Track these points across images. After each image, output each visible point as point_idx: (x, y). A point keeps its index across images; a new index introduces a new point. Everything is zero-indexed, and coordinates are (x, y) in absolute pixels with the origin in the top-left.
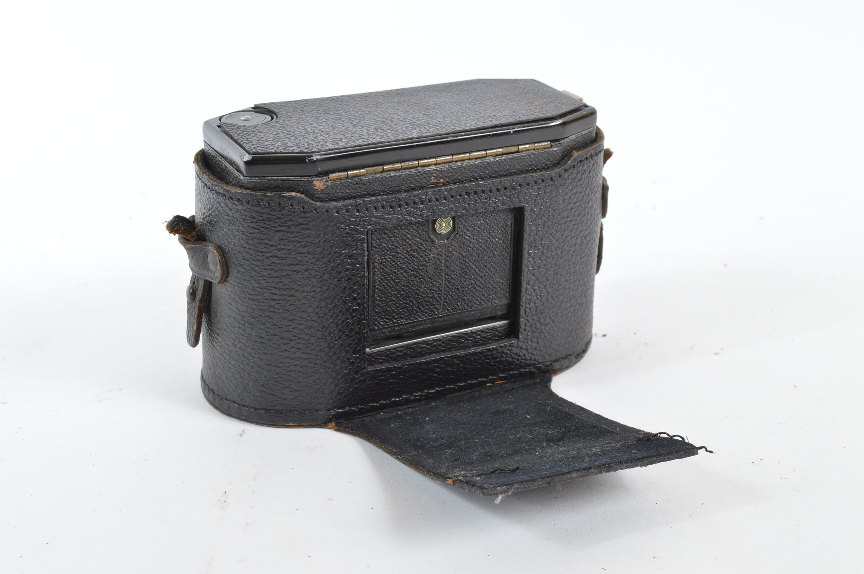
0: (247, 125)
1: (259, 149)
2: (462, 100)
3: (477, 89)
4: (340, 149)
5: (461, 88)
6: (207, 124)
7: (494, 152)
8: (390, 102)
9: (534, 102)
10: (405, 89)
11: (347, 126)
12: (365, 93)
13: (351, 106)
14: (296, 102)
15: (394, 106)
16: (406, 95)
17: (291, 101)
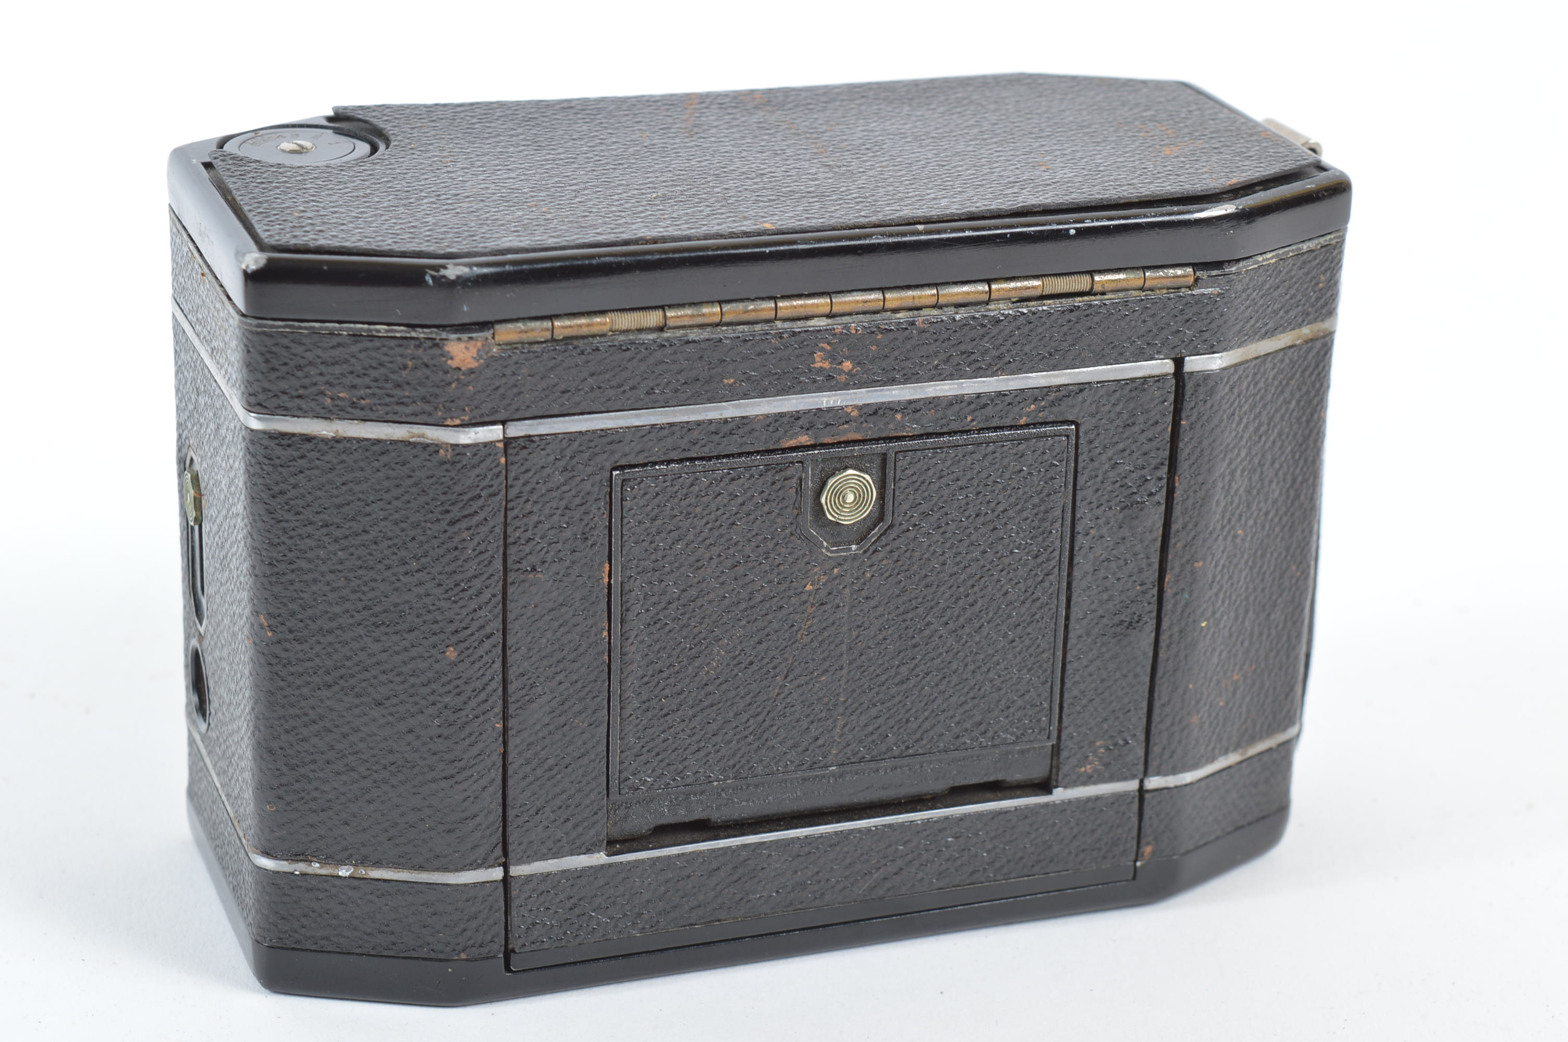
0: (287, 163)
1: (295, 236)
2: (952, 131)
3: (1007, 101)
4: (534, 250)
5: (959, 95)
6: (181, 155)
7: (1015, 289)
8: (735, 123)
9: (1164, 148)
10: (794, 89)
11: (582, 186)
12: (672, 95)
13: (617, 128)
14: (459, 109)
15: (743, 138)
16: (790, 106)
17: (445, 105)
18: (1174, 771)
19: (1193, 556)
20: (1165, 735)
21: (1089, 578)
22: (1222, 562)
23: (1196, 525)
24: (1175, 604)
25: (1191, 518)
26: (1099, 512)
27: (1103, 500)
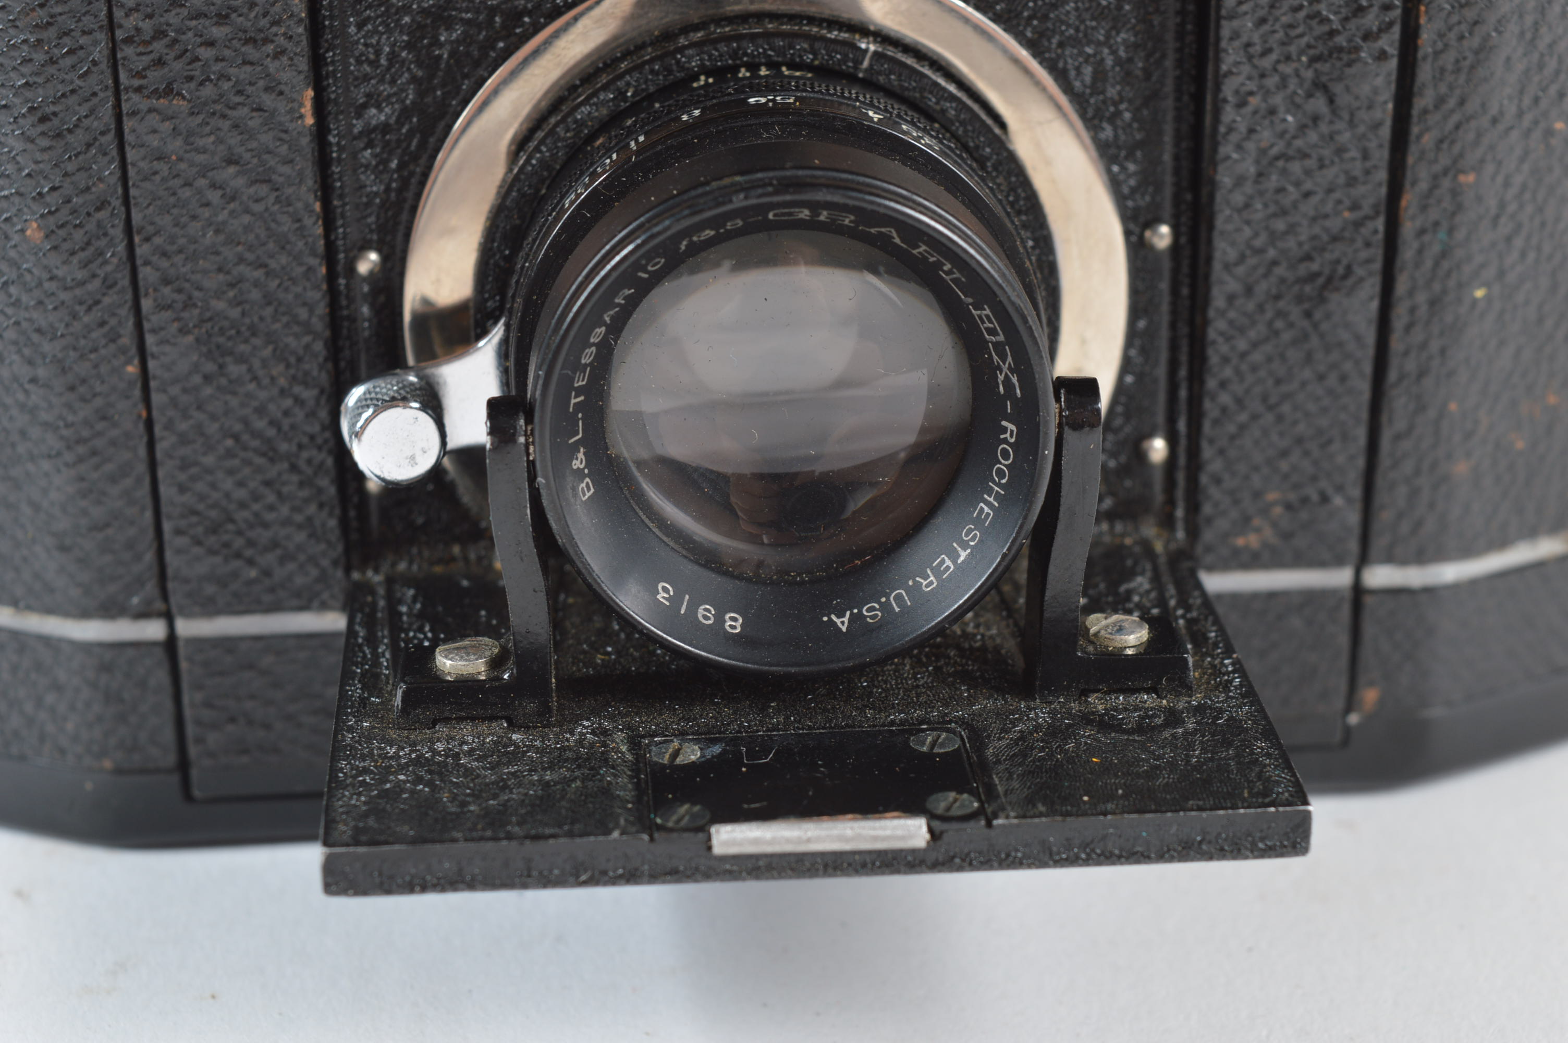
18: (1421, 557)
19: (1455, 162)
20: (1402, 491)
21: (1249, 188)
22: (1518, 180)
23: (1462, 102)
24: (1420, 251)
25: (1451, 87)
26: (1267, 63)
27: (1274, 40)
